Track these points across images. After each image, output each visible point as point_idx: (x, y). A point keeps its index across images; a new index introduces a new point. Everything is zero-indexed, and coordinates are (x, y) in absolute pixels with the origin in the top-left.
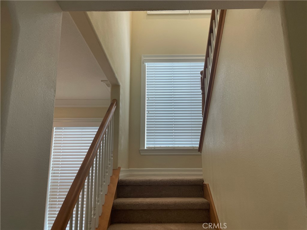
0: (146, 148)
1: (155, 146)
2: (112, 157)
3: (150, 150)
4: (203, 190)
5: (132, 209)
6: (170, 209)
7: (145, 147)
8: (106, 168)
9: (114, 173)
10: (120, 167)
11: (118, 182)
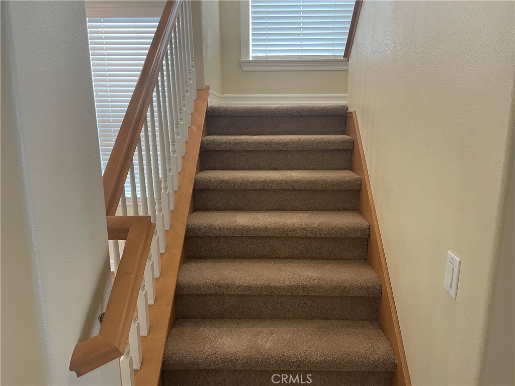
0: (251, 59)
1: (268, 55)
2: (193, 66)
3: (258, 62)
4: (345, 123)
5: (232, 149)
6: (291, 149)
7: (249, 57)
8: (185, 84)
9: (198, 96)
10: (208, 86)
11: (207, 111)
